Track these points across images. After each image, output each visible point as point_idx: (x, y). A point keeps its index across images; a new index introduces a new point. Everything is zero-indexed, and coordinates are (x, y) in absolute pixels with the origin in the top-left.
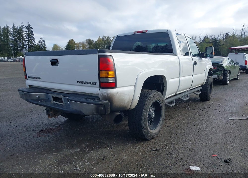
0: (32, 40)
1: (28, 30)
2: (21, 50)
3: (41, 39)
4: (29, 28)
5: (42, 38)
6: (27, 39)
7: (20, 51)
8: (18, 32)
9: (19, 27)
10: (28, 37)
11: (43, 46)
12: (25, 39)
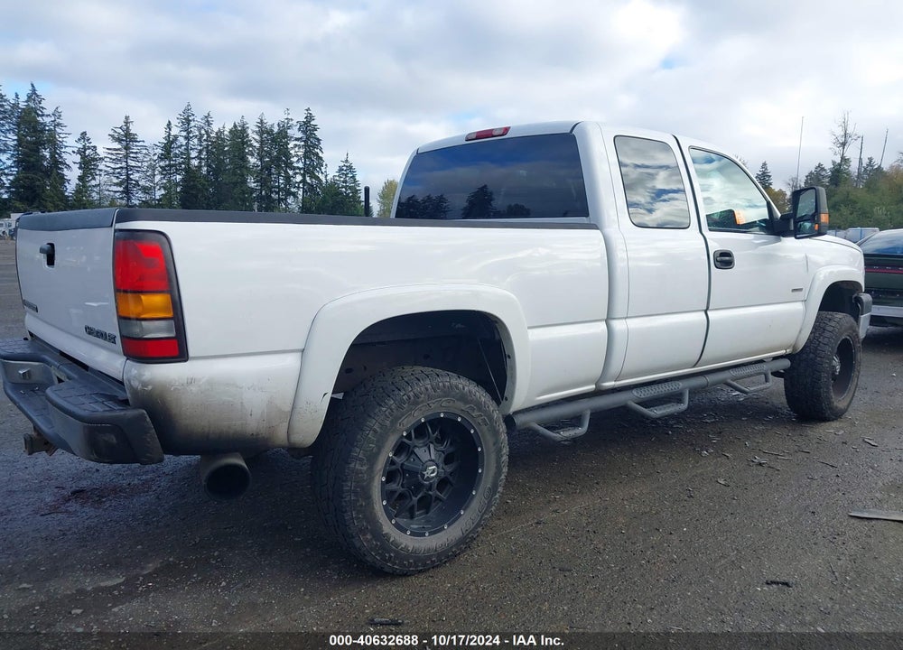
0: (314, 168)
1: (304, 132)
2: (280, 200)
3: (343, 164)
4: (308, 127)
5: (347, 161)
6: (301, 165)
7: (279, 203)
8: (275, 139)
9: (279, 125)
10: (306, 156)
11: (350, 188)
12: (295, 165)
